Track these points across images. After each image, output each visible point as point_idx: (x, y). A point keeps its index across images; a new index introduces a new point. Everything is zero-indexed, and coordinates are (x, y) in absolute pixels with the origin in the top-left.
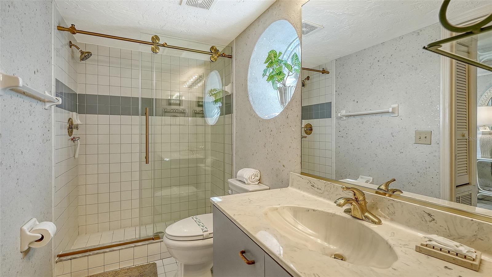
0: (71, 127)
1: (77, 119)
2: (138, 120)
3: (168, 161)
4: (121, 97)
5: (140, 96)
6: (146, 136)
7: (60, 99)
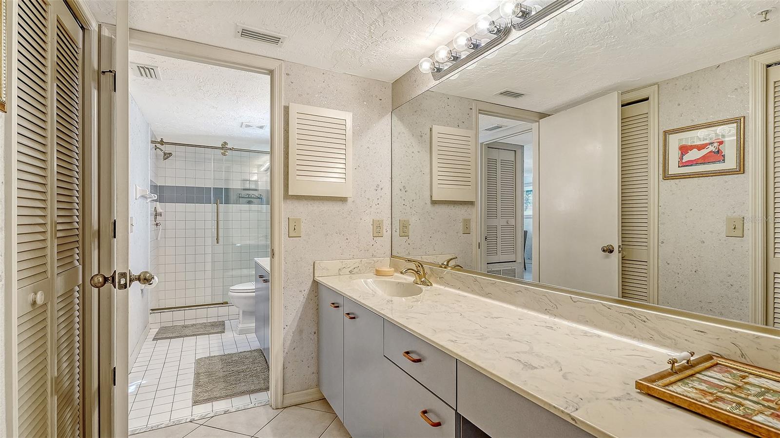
0: (157, 214)
1: (160, 207)
2: (210, 208)
3: (239, 246)
4: (196, 187)
5: (212, 186)
6: (217, 222)
7: (156, 195)
